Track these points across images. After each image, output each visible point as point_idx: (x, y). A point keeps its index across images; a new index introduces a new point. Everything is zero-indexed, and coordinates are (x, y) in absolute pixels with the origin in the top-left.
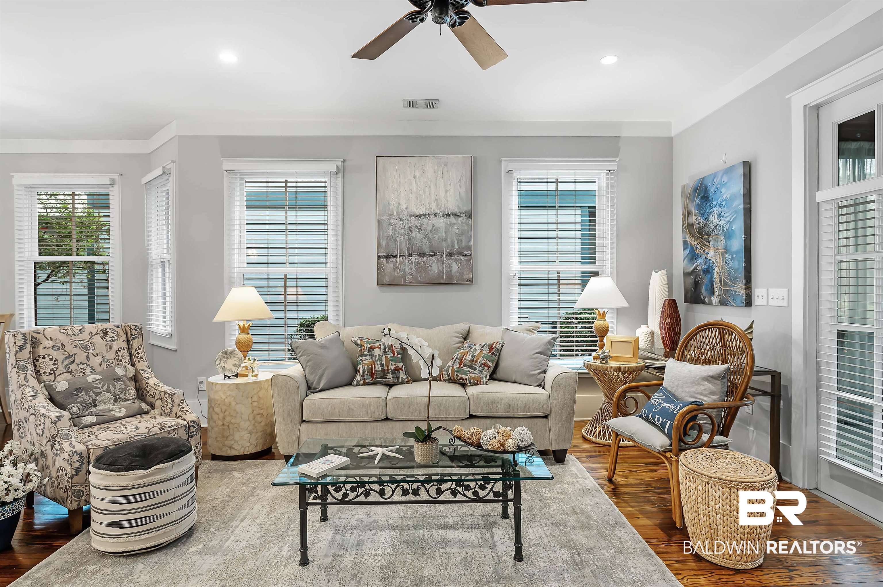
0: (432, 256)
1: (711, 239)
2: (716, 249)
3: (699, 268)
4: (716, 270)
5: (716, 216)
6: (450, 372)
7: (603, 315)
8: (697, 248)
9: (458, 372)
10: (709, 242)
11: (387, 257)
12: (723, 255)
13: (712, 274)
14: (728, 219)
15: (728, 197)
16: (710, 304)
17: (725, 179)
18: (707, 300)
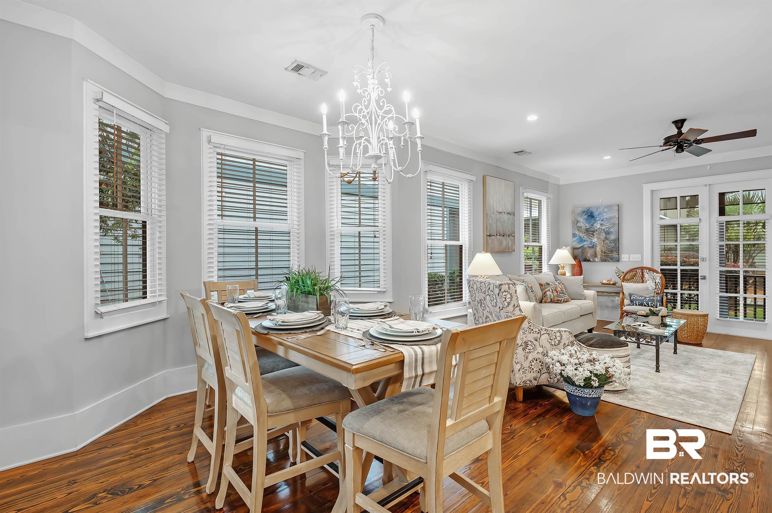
0: (504, 236)
1: (594, 234)
2: (599, 238)
3: (585, 246)
4: (598, 247)
5: (599, 225)
6: (552, 297)
7: (563, 267)
8: (584, 237)
9: (557, 297)
10: (594, 235)
11: (489, 236)
12: (603, 241)
13: (596, 249)
14: (607, 226)
15: (608, 217)
16: (594, 261)
17: (606, 210)
18: (591, 260)
